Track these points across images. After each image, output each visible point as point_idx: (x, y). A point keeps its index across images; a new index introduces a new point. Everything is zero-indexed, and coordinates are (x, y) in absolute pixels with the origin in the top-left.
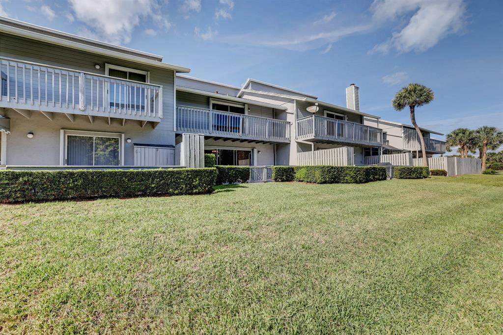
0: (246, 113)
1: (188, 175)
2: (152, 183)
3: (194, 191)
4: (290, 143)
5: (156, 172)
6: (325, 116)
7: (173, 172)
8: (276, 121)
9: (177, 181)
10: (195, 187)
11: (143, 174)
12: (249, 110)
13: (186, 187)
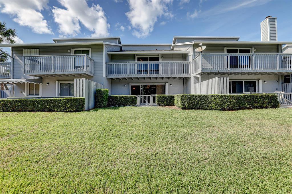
0: (160, 60)
1: (64, 101)
2: (48, 105)
3: (68, 110)
4: (191, 77)
5: (49, 100)
6: (226, 52)
7: (56, 100)
8: (185, 62)
9: (59, 104)
10: (68, 108)
11: (44, 101)
12: (163, 58)
13: (63, 108)
